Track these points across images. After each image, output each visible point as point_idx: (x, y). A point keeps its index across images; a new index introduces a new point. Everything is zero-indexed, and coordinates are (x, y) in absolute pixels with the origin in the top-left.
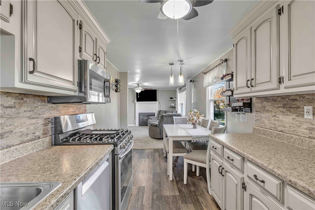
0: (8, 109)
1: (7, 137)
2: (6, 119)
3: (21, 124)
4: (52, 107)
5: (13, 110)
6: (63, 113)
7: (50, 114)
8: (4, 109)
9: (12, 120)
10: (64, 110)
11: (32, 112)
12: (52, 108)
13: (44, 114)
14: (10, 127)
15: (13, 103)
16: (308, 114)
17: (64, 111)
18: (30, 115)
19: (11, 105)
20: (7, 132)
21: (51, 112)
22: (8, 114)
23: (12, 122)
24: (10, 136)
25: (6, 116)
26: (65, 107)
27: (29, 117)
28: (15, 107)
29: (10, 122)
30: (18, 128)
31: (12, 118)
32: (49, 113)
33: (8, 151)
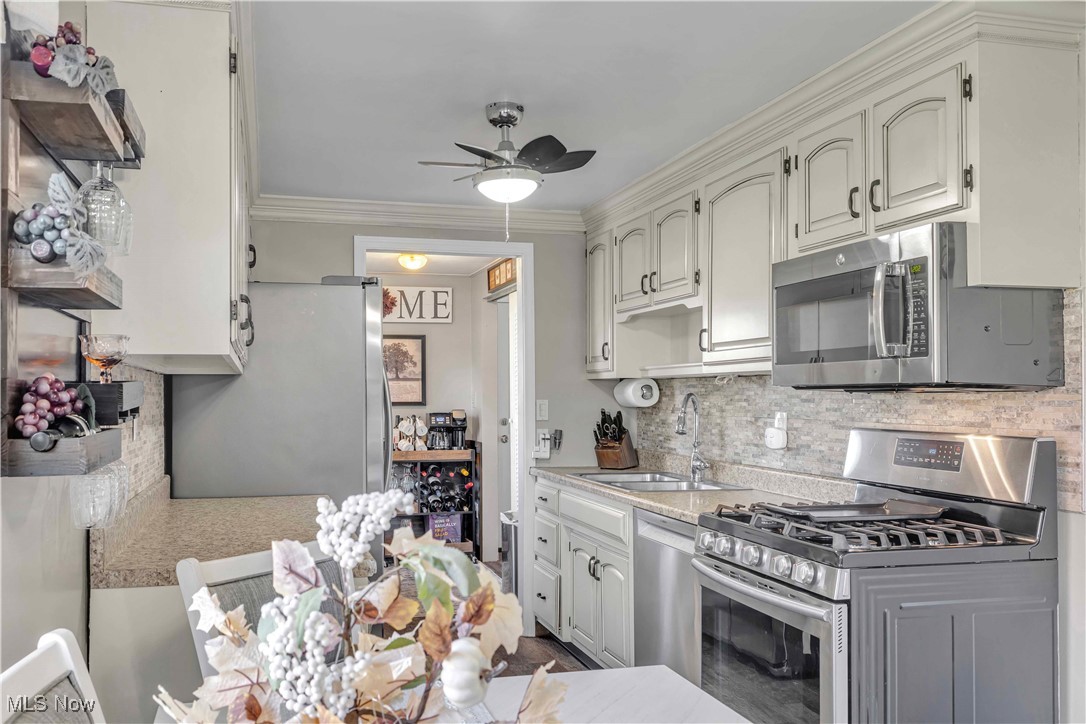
1: (804, 454)
2: (803, 422)
4: (883, 401)
5: (812, 405)
6: (918, 422)
7: (878, 422)
9: (809, 425)
10: (925, 413)
11: (838, 413)
12: (884, 406)
13: (863, 421)
14: (807, 438)
17: (923, 417)
18: (834, 419)
20: (804, 446)
21: (880, 415)
23: (809, 429)
24: (806, 453)
26: (929, 402)
27: (834, 423)
29: (807, 428)
30: (817, 443)
32: (874, 420)
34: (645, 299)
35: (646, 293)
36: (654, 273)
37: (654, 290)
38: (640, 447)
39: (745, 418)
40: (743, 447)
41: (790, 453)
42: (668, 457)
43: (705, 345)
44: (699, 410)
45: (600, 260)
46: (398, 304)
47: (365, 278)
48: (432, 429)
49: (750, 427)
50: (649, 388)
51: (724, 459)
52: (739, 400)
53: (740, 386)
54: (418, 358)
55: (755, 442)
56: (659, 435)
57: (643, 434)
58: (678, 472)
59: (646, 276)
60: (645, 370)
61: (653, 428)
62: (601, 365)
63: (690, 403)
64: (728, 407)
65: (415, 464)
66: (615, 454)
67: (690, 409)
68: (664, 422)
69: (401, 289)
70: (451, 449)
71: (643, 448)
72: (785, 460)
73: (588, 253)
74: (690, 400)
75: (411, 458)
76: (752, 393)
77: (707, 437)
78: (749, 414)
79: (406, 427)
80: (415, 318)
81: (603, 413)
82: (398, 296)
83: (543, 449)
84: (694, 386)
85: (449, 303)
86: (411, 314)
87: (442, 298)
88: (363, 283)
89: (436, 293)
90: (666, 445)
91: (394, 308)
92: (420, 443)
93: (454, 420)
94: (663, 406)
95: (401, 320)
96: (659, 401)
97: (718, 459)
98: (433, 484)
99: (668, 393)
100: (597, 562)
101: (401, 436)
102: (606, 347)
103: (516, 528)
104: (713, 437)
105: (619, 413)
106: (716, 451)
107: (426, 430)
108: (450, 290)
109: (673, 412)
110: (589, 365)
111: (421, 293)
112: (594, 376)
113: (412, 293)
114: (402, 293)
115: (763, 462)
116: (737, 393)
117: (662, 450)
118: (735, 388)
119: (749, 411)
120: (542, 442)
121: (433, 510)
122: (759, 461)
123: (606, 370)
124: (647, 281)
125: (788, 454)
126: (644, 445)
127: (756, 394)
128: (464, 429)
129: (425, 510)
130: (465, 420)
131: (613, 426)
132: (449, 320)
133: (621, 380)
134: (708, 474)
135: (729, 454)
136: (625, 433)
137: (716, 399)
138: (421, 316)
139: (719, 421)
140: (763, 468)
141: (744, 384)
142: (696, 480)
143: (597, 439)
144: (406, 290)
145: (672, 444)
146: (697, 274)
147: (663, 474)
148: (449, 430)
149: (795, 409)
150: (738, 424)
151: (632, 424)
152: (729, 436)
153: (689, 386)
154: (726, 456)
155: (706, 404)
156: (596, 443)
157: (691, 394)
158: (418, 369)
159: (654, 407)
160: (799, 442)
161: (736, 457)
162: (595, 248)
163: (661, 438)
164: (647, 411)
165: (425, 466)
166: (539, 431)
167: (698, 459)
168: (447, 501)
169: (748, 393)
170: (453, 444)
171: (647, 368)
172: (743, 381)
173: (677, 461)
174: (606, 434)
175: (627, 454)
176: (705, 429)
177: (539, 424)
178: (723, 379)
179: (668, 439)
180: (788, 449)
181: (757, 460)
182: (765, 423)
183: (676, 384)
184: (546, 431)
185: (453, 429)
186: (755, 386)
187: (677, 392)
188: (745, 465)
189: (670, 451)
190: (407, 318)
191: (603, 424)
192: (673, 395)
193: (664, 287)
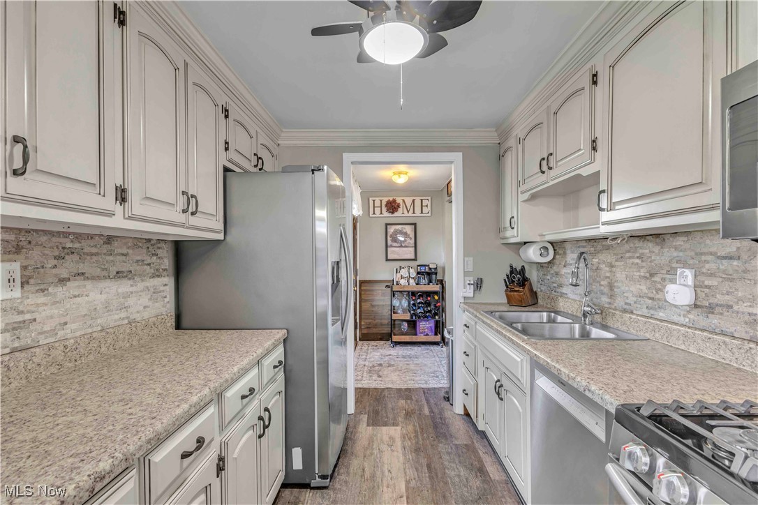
0: (724, 262)
1: (721, 314)
2: (721, 280)
3: (751, 297)
5: (735, 263)
8: (719, 261)
9: (731, 284)
14: (727, 297)
15: (735, 249)
16: (12, 286)
19: (729, 253)
20: (721, 305)
22: (724, 272)
23: (731, 288)
24: (726, 313)
25: (721, 275)
28: (739, 257)
29: (726, 286)
30: (745, 305)
31: (732, 280)
33: (710, 338)
34: (543, 178)
35: (543, 172)
36: (551, 154)
37: (550, 168)
38: (539, 290)
39: (638, 273)
40: (635, 299)
41: (697, 310)
42: (560, 300)
43: (604, 205)
44: (589, 266)
45: (509, 160)
46: (401, 206)
47: (314, 167)
48: (418, 273)
49: (643, 281)
50: (546, 249)
51: (613, 307)
52: (630, 258)
53: (632, 245)
54: (412, 235)
55: (651, 295)
56: (553, 283)
57: (541, 281)
58: (570, 312)
59: (544, 159)
60: (542, 235)
61: (548, 277)
62: (509, 233)
63: (582, 260)
64: (617, 263)
65: (409, 292)
66: (520, 296)
67: (582, 265)
68: (557, 274)
69: (403, 198)
70: (429, 284)
71: (541, 291)
72: (691, 316)
73: (500, 157)
74: (582, 257)
75: (406, 289)
76: (647, 251)
77: (595, 287)
78: (642, 270)
79: (404, 272)
80: (411, 214)
81: (511, 267)
82: (401, 202)
83: (468, 291)
84: (584, 247)
85: (429, 205)
86: (408, 212)
87: (425, 203)
88: (313, 170)
89: (422, 200)
90: (559, 290)
91: (399, 209)
92: (412, 281)
93: (430, 269)
94: (557, 262)
95: (403, 215)
96: (554, 258)
97: (607, 306)
98: (420, 303)
99: (561, 252)
100: (501, 386)
101: (402, 277)
102: (512, 219)
103: (452, 341)
104: (602, 288)
105: (523, 266)
106: (605, 300)
107: (415, 274)
108: (429, 198)
109: (565, 266)
110: (501, 234)
111: (414, 200)
112: (505, 241)
113: (408, 201)
114: (403, 200)
115: (661, 315)
116: (629, 251)
117: (556, 294)
118: (627, 247)
119: (643, 267)
120: (468, 286)
121: (419, 317)
122: (655, 313)
123: (513, 236)
124: (544, 163)
125: (695, 312)
126: (542, 288)
127: (651, 252)
128: (436, 274)
129: (414, 318)
130: (436, 268)
131: (518, 276)
132: (429, 215)
133: (525, 243)
134: (598, 318)
135: (619, 302)
136: (527, 281)
137: (607, 257)
138: (414, 213)
139: (608, 275)
140: (661, 321)
141: (637, 243)
142: (587, 322)
143: (506, 285)
144: (406, 199)
145: (564, 290)
146: (594, 141)
147: (557, 312)
148: (428, 274)
149: (707, 266)
150: (630, 278)
151: (533, 275)
152: (619, 287)
153: (579, 247)
154: (615, 305)
155: (595, 261)
156: (505, 288)
157: (583, 253)
158: (413, 241)
159: (549, 262)
160: (712, 300)
161: (626, 307)
162: (506, 151)
163: (555, 285)
164: (544, 265)
165: (413, 294)
166: (466, 278)
167: (588, 306)
168: (427, 312)
169: (641, 251)
170: (430, 281)
171: (544, 233)
172: (636, 241)
173: (568, 304)
174: (513, 282)
175: (528, 295)
176: (594, 280)
177: (466, 274)
178: (615, 239)
179: (561, 286)
180: (696, 306)
181: (652, 312)
182: (664, 279)
183: (568, 246)
184: (471, 278)
185: (429, 274)
186: (650, 245)
187: (568, 252)
188: (638, 315)
189: (562, 295)
190: (406, 214)
191: (511, 275)
192: (565, 253)
193: (559, 164)
